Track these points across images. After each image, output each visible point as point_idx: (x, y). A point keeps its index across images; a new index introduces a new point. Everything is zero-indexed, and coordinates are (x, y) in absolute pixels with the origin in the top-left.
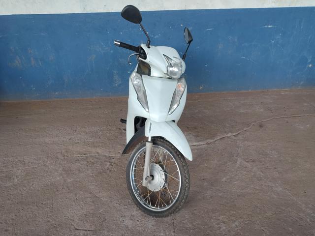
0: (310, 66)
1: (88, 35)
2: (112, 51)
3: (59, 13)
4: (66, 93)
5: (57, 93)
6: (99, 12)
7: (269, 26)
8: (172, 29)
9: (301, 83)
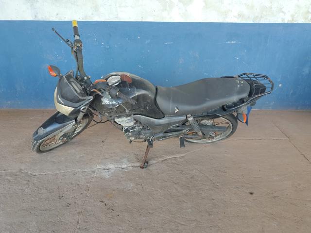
0: (280, 85)
1: (40, 44)
2: (66, 61)
3: (10, 20)
4: (19, 103)
5: (9, 102)
6: (51, 20)
7: (233, 42)
8: (129, 41)
9: (272, 104)
